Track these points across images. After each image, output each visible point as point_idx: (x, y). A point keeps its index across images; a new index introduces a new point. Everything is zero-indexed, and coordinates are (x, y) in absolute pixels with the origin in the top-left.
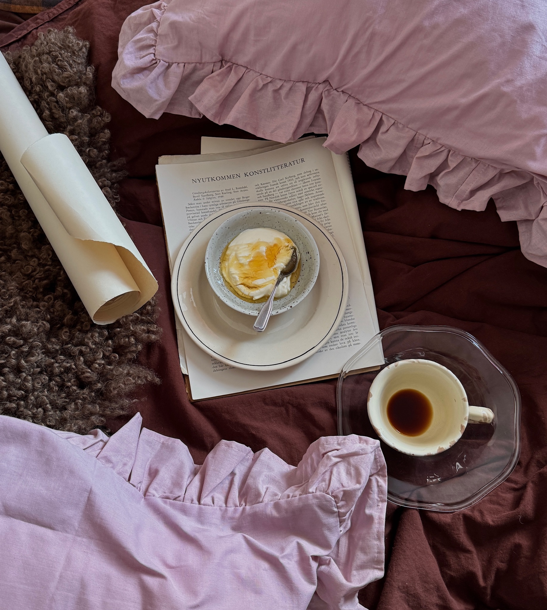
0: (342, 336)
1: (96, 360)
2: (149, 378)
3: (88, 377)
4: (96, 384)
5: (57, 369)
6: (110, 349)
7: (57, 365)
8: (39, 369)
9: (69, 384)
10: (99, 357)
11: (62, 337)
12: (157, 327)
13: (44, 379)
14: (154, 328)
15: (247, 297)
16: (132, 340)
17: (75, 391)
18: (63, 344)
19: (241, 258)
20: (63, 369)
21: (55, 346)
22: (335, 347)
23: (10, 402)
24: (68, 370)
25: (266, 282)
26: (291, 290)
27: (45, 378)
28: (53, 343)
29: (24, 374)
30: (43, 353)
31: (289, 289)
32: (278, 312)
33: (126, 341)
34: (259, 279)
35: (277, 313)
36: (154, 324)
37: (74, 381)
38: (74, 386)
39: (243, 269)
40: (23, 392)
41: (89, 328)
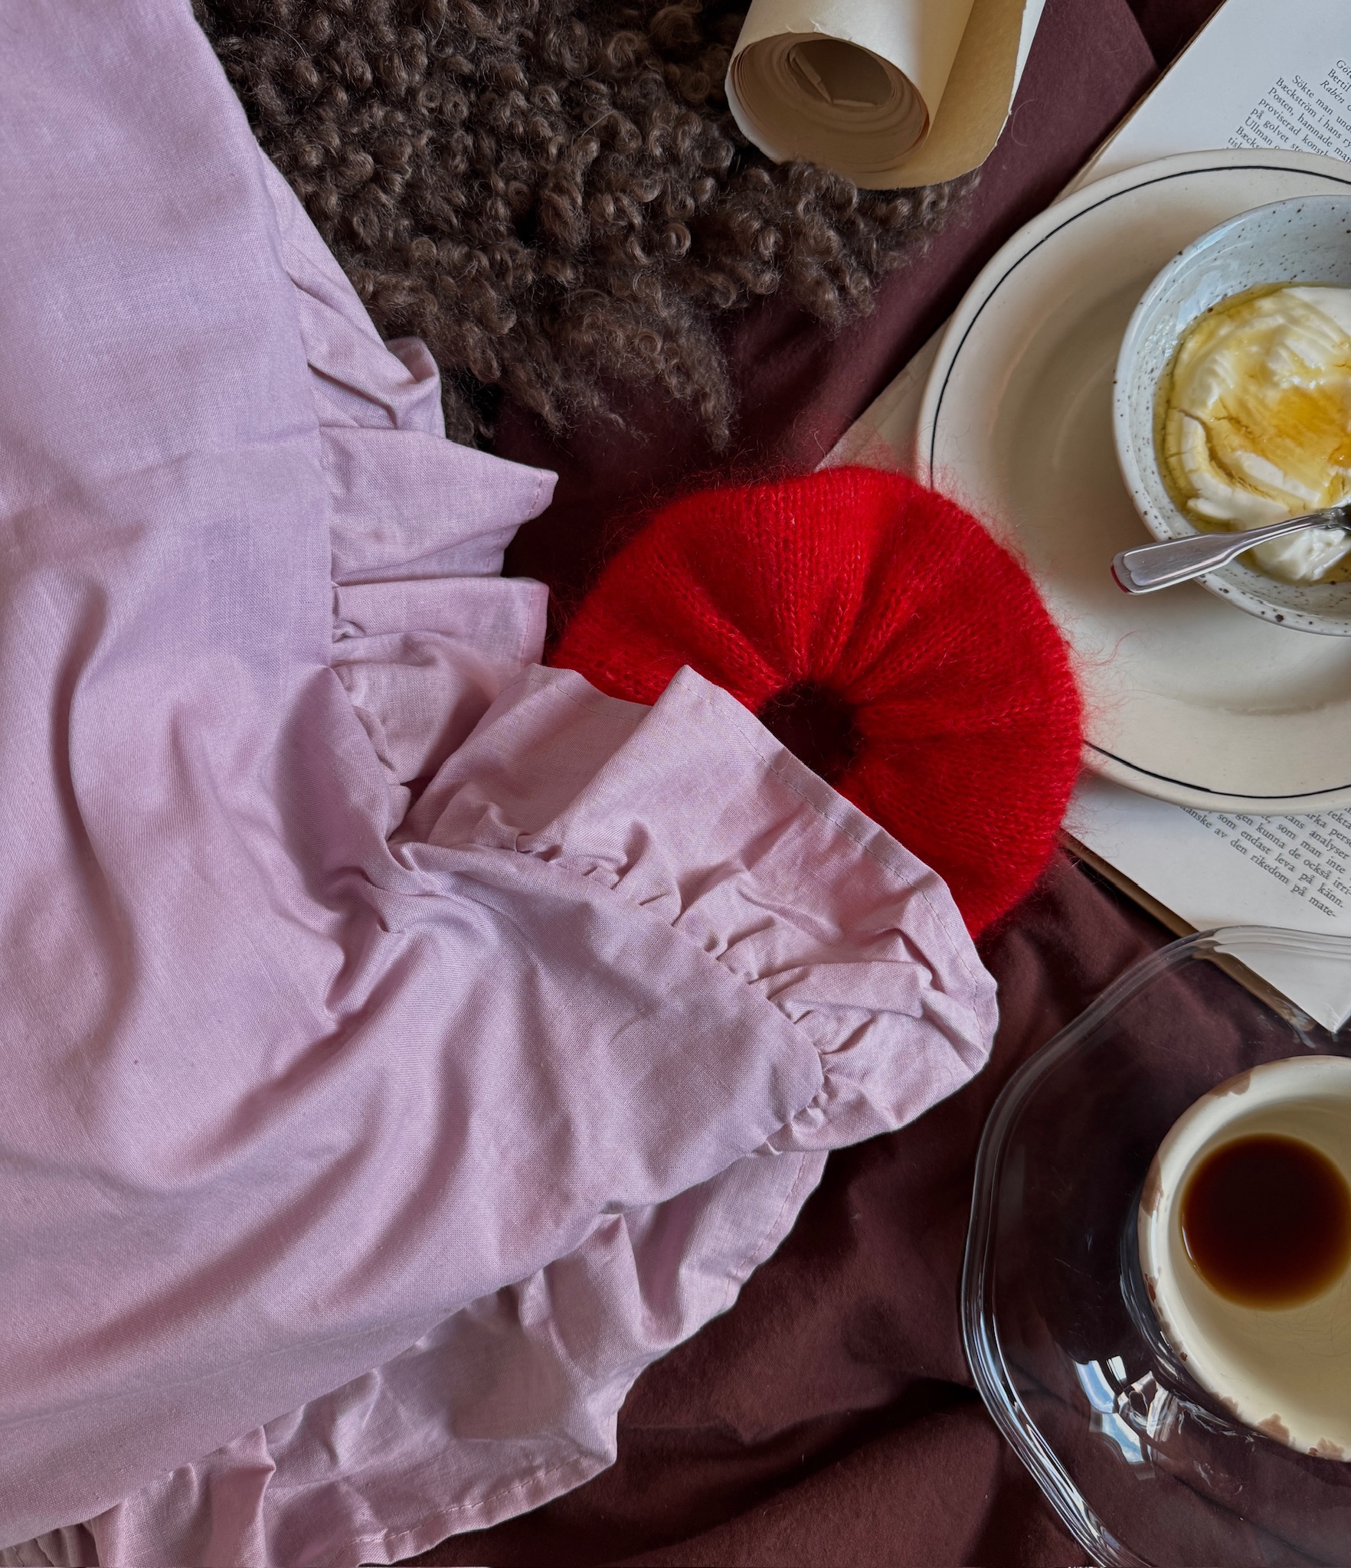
0: (1306, 844)
1: (624, 191)
2: (709, 406)
3: (558, 214)
4: (563, 264)
5: (508, 113)
6: (690, 203)
7: (521, 102)
8: (467, 67)
9: (501, 185)
10: (640, 192)
11: (605, 45)
12: (866, 290)
13: (456, 105)
14: (858, 284)
15: (1177, 473)
16: (770, 243)
17: (496, 218)
18: (591, 69)
19: (1284, 354)
20: (521, 129)
21: (567, 55)
22: (1253, 850)
23: (317, 63)
24: (533, 145)
25: (1275, 489)
26: (1317, 582)
27: (460, 105)
28: (572, 40)
29: (420, 38)
30: (522, 40)
31: (1318, 573)
32: (1226, 591)
33: (751, 227)
34: (1267, 458)
35: (1222, 593)
36: (870, 272)
37: (518, 192)
38: (508, 203)
39: (1253, 388)
40: (369, 76)
41: (698, 97)
